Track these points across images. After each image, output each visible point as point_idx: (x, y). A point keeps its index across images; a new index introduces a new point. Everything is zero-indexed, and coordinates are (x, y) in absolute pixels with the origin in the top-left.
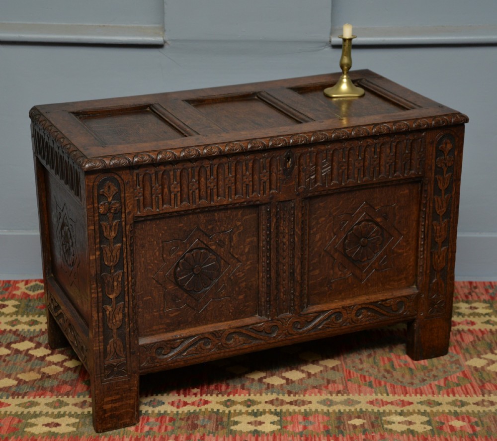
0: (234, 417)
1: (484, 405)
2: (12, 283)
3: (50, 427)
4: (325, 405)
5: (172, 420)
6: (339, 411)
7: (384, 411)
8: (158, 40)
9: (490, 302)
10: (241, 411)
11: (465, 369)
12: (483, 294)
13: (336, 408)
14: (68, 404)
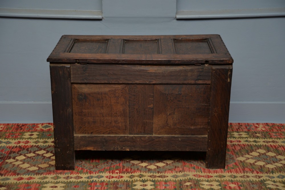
0: (134, 183)
1: (244, 178)
2: (35, 125)
3: (53, 188)
4: (174, 177)
5: (107, 184)
6: (180, 180)
7: (200, 179)
8: (100, 17)
9: (248, 132)
10: (137, 179)
11: (236, 162)
12: (244, 129)
13: (179, 179)
14: (61, 178)
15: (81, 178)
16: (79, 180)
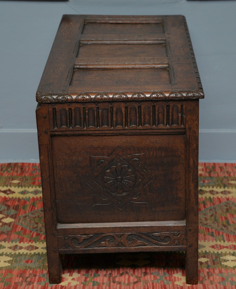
15: (37, 248)
16: (33, 252)
